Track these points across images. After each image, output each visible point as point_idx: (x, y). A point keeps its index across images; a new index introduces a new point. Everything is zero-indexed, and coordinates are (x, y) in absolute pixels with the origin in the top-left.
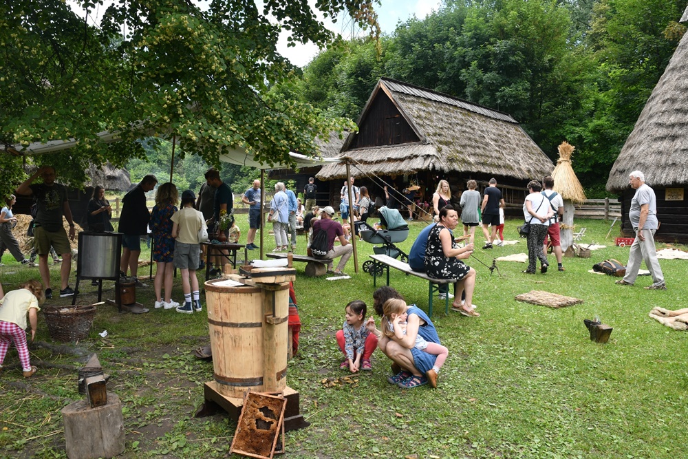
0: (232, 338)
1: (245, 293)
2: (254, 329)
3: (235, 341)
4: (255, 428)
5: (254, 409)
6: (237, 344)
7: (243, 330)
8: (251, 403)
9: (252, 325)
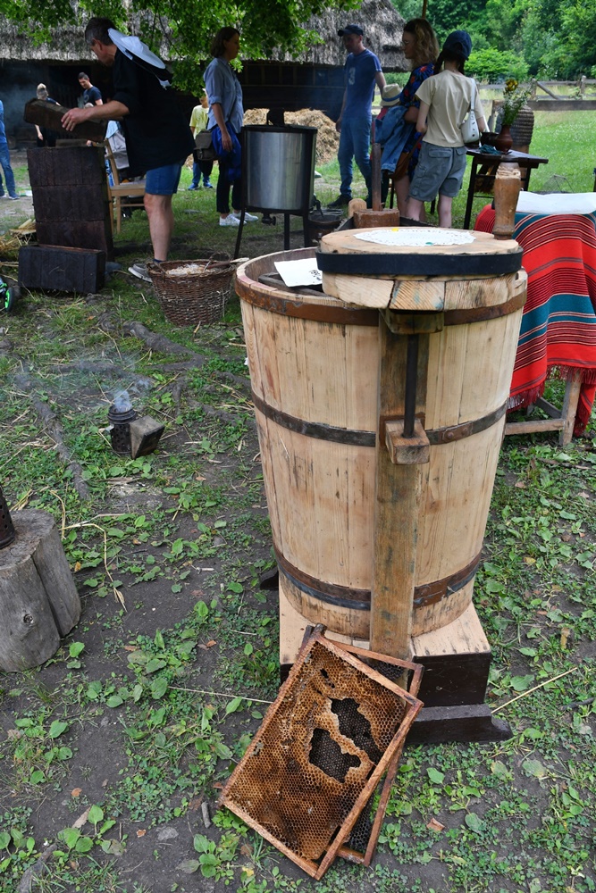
0: (288, 461)
1: (321, 321)
2: (351, 452)
3: (295, 472)
4: (304, 758)
5: (315, 696)
6: (302, 485)
7: (317, 447)
8: (314, 673)
9: (344, 437)
